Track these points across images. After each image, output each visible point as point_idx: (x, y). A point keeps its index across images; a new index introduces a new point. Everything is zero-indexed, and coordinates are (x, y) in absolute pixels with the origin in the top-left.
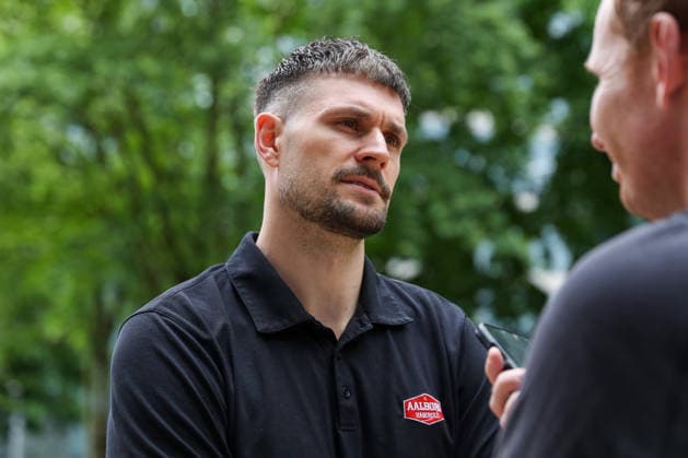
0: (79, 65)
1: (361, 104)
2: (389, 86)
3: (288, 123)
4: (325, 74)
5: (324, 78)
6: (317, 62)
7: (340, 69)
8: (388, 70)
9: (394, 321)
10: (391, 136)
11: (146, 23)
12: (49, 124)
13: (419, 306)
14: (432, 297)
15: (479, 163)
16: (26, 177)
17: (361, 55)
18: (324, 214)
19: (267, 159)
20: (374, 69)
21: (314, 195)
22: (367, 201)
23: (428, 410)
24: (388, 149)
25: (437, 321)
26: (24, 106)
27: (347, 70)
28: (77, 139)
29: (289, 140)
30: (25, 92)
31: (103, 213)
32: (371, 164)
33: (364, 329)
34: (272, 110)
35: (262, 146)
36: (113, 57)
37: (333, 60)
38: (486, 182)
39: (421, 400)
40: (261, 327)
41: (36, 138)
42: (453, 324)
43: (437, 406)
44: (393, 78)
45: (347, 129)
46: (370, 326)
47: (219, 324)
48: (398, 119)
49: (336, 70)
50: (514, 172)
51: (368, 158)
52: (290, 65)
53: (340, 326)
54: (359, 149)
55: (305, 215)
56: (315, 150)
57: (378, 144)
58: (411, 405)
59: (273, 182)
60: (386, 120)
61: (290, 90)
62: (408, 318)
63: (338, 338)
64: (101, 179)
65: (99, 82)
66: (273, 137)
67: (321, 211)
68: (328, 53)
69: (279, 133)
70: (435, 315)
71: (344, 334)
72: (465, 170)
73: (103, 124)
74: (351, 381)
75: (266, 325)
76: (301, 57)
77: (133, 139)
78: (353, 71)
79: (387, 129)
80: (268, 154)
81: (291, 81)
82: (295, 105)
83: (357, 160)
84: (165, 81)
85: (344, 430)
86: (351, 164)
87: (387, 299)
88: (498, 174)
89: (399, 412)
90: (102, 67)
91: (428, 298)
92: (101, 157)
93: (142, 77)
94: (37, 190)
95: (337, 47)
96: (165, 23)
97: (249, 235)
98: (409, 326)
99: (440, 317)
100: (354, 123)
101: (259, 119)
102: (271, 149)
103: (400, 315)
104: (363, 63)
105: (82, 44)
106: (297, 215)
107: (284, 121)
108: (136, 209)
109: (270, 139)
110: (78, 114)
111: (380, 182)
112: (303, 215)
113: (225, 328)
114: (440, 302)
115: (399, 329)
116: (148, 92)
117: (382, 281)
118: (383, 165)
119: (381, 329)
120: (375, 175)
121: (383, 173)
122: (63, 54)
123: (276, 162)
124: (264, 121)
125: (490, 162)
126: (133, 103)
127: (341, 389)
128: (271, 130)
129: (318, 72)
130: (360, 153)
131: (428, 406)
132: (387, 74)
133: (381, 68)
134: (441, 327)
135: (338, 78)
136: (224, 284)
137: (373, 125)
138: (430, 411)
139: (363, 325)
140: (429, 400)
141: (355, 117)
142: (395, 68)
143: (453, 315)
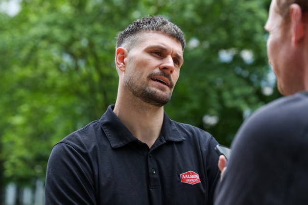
0: (68, 26)
1: (163, 44)
2: (177, 38)
3: (131, 52)
4: (148, 31)
5: (147, 33)
6: (145, 26)
7: (154, 29)
8: (176, 31)
9: (177, 140)
10: (176, 60)
11: (98, 9)
12: (54, 52)
13: (190, 133)
14: (196, 129)
15: (245, 73)
16: (45, 76)
17: (164, 23)
18: (142, 93)
19: (120, 68)
20: (170, 29)
21: (139, 84)
22: (163, 89)
23: (192, 178)
24: (175, 65)
25: (198, 140)
26: (43, 44)
27: (158, 29)
28: (67, 60)
29: (131, 59)
30: (44, 37)
31: (78, 93)
32: (166, 71)
33: (162, 143)
34: (124, 47)
35: (119, 62)
36: (83, 24)
37: (152, 25)
38: (248, 81)
39: (189, 173)
40: (113, 145)
41: (49, 58)
42: (205, 140)
43: (197, 176)
44: (178, 34)
45: (156, 55)
46: (165, 141)
47: (93, 146)
48: (179, 52)
49: (153, 29)
50: (261, 77)
51: (165, 68)
52: (133, 27)
53: (151, 143)
54: (161, 64)
55: (135, 93)
56: (142, 64)
57: (169, 62)
58: (184, 176)
59: (122, 78)
60: (174, 53)
61: (132, 38)
62: (184, 138)
63: (150, 148)
64: (77, 77)
65: (77, 34)
66: (124, 58)
67: (141, 92)
68: (149, 22)
69: (126, 56)
70: (197, 137)
71: (153, 146)
72: (239, 76)
73: (78, 53)
74: (156, 166)
75: (116, 144)
76: (137, 23)
77: (91, 60)
78: (160, 30)
79: (174, 56)
80: (121, 66)
81: (132, 34)
82: (134, 44)
83: (160, 69)
84: (106, 35)
85: (152, 189)
86: (157, 71)
87: (175, 130)
88: (254, 78)
89: (178, 179)
90: (79, 28)
91: (194, 130)
92: (77, 68)
93: (95, 33)
94: (49, 82)
95: (154, 19)
96: (106, 8)
97: (110, 106)
98: (184, 142)
99: (199, 138)
100: (159, 52)
101: (118, 50)
102: (122, 64)
103: (180, 137)
104: (165, 27)
105: (70, 18)
106: (131, 93)
107: (128, 51)
108: (92, 91)
109: (122, 59)
110: (67, 48)
111: (170, 80)
112: (133, 93)
113: (95, 147)
114: (200, 131)
115: (180, 143)
116: (98, 40)
117: (173, 123)
118: (171, 72)
119: (170, 143)
120: (168, 76)
121: (171, 75)
122: (61, 21)
123: (124, 69)
124: (120, 51)
125: (251, 73)
126: (91, 45)
127: (151, 170)
128: (123, 55)
129: (145, 30)
130: (161, 66)
131: (192, 176)
132: (176, 32)
133: (173, 29)
134: (199, 141)
135: (153, 32)
136: (98, 128)
137: (168, 54)
138: (193, 179)
139: (162, 141)
140: (193, 174)
141: (160, 50)
142: (179, 30)
143: (205, 137)
